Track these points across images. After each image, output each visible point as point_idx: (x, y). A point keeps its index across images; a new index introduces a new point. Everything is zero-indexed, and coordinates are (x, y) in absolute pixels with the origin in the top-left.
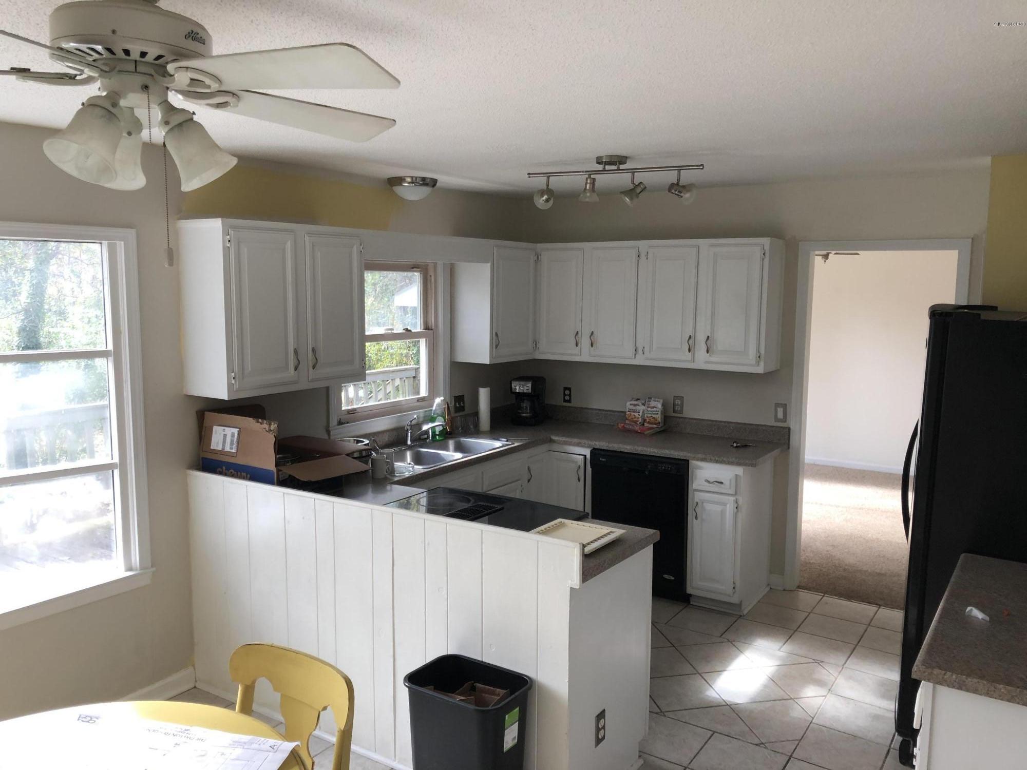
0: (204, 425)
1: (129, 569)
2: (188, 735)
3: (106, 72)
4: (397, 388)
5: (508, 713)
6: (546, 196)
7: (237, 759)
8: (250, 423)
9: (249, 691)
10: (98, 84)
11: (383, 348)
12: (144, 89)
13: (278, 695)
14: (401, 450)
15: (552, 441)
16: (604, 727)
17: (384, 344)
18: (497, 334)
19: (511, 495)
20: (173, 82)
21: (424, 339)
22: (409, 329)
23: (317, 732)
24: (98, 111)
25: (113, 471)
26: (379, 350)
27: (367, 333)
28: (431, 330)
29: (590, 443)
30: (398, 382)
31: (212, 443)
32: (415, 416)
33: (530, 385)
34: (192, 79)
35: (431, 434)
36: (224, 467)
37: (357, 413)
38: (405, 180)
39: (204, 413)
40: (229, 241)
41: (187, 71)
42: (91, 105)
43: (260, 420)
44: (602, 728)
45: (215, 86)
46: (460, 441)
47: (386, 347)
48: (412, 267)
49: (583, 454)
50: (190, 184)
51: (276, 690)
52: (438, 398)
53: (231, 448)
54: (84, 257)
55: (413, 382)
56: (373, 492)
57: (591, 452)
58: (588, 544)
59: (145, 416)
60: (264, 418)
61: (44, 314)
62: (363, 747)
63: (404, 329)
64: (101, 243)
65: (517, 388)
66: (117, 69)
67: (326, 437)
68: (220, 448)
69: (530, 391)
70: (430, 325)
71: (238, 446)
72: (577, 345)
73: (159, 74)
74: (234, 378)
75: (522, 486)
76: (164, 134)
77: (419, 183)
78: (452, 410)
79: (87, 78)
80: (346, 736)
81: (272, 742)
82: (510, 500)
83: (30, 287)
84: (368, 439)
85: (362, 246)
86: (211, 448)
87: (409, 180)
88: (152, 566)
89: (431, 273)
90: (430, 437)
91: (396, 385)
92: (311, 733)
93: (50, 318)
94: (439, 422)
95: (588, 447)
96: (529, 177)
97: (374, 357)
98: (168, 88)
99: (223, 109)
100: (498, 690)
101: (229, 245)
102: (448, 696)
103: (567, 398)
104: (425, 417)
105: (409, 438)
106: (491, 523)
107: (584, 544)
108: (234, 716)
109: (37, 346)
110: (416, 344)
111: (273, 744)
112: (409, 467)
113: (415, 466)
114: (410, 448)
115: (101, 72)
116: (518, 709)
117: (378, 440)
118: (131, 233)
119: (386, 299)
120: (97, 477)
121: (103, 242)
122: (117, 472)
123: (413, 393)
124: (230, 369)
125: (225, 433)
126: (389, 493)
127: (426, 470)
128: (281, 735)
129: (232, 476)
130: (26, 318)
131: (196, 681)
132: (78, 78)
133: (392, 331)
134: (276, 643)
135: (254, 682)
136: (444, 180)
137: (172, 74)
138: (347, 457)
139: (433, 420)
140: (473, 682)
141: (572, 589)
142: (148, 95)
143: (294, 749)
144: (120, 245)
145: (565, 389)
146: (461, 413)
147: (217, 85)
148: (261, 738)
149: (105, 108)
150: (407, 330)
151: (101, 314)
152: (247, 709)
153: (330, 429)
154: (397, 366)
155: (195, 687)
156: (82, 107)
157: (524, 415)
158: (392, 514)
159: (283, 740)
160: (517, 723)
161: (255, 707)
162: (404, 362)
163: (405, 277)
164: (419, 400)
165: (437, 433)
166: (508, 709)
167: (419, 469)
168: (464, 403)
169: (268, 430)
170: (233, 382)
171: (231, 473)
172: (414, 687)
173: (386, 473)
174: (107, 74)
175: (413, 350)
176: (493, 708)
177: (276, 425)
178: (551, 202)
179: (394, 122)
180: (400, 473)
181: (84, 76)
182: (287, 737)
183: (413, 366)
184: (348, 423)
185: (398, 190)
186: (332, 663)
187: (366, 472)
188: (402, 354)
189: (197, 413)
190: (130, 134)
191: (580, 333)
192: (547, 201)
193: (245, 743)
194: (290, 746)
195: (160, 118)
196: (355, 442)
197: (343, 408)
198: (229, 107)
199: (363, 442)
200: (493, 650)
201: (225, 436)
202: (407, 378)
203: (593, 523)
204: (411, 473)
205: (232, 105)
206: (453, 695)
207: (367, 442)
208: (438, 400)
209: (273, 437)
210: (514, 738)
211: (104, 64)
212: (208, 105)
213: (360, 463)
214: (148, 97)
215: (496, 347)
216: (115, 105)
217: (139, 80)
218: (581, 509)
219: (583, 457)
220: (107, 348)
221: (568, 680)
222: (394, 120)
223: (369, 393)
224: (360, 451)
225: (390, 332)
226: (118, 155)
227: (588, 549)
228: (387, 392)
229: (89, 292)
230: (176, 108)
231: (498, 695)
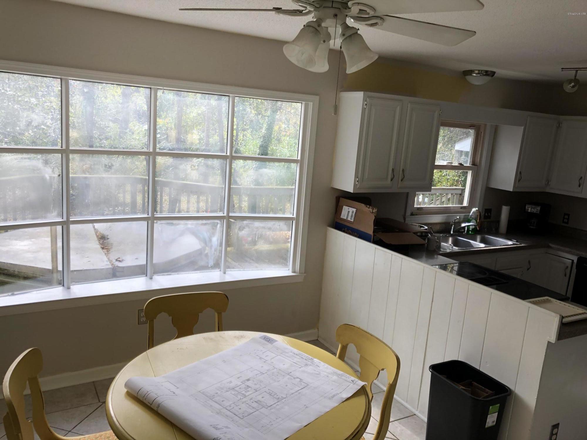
0: (339, 204)
1: (294, 272)
2: (312, 362)
3: (318, 8)
4: (449, 200)
5: (492, 405)
6: (573, 84)
7: (334, 381)
8: (362, 206)
9: (344, 349)
10: (313, 15)
11: (443, 175)
12: (335, 17)
13: (359, 355)
14: (446, 236)
15: (549, 247)
16: (556, 434)
17: (445, 172)
18: (520, 173)
19: (515, 276)
20: (350, 12)
21: (471, 171)
22: (462, 164)
23: (375, 381)
24: (311, 29)
25: (293, 221)
26: (441, 176)
27: (436, 164)
28: (477, 166)
29: (578, 252)
30: (450, 196)
31: (342, 215)
32: (458, 217)
33: (539, 208)
34: (360, 10)
35: (466, 229)
36: (346, 229)
37: (423, 210)
38: (474, 72)
39: (340, 198)
40: (366, 105)
41: (358, 5)
42: (308, 26)
43: (368, 206)
44: (555, 434)
45: (372, 13)
46: (485, 236)
47: (445, 175)
48: (470, 126)
49: (572, 259)
50: (351, 69)
51: (358, 352)
52: (474, 209)
53: (351, 219)
54: (292, 111)
55: (459, 197)
56: (426, 257)
57: (578, 259)
58: (566, 317)
59: (311, 195)
60: (370, 205)
61: (271, 140)
62: (400, 398)
63: (459, 164)
64: (302, 103)
65: (530, 209)
66: (323, 6)
67: (403, 221)
68: (345, 218)
69: (538, 212)
70: (476, 163)
71: (354, 218)
72: (579, 186)
73: (344, 8)
74: (358, 181)
75: (522, 272)
76: (342, 41)
77: (483, 74)
78: (482, 217)
79: (308, 11)
80: (392, 388)
81: (353, 378)
82: (514, 278)
83: (267, 125)
84: (427, 226)
85: (441, 111)
86: (341, 217)
87: (477, 72)
88: (305, 273)
89: (482, 130)
90: (466, 231)
91: (449, 197)
92: (373, 381)
93: (274, 141)
94: (473, 223)
95: (577, 255)
96: (562, 71)
97: (437, 180)
98: (347, 15)
99: (375, 27)
100: (487, 390)
101: (365, 107)
102: (454, 383)
103: (566, 220)
104: (464, 219)
105: (452, 230)
106: (498, 289)
107: (563, 316)
108: (335, 359)
109: (266, 154)
110: (465, 174)
111: (353, 380)
112: (450, 247)
113: (454, 247)
114: (452, 236)
115: (315, 8)
116: (499, 405)
117: (433, 228)
118: (317, 98)
119: (450, 145)
120: (285, 223)
121: (303, 102)
122: (294, 222)
123: (459, 203)
124: (356, 176)
125: (349, 210)
126: (435, 260)
127: (460, 250)
128: (357, 376)
129: (350, 234)
130: (263, 141)
131: (318, 337)
132: (304, 12)
133: (452, 164)
134: (361, 327)
135: (347, 345)
136: (501, 72)
137: (350, 7)
138: (414, 234)
139: (469, 221)
140: (471, 380)
141: (549, 343)
142: (337, 19)
143: (363, 385)
144: (311, 104)
145: (565, 214)
146: (488, 220)
147: (373, 13)
148: (348, 375)
149: (314, 27)
150: (461, 164)
151: (297, 141)
152: (342, 357)
153: (406, 217)
154: (450, 186)
155: (317, 340)
156: (303, 27)
157: (532, 227)
158: (436, 272)
159: (359, 379)
160: (497, 413)
161: (346, 359)
162: (455, 185)
163: (464, 133)
164: (462, 208)
165: (471, 229)
166: (493, 403)
167: (456, 249)
168: (491, 214)
169: (371, 212)
170: (357, 183)
171: (349, 232)
172: (435, 373)
173: (435, 248)
174: (317, 9)
175: (462, 178)
176: (483, 399)
177: (376, 210)
178: (576, 88)
179: (475, 33)
180: (443, 249)
181: (307, 11)
182: (361, 378)
183: (460, 187)
184: (416, 215)
185: (468, 78)
186: (390, 346)
187: (423, 245)
188: (454, 180)
189: (336, 199)
190: (324, 41)
191: (583, 178)
192: (573, 87)
193: (339, 375)
194: (361, 383)
195: (340, 32)
196: (420, 226)
197: (415, 206)
198: (378, 26)
199: (424, 227)
200: (488, 365)
201: (349, 212)
202: (456, 194)
203: (572, 305)
204: (451, 251)
205: (379, 24)
206: (458, 384)
207: (426, 228)
208: (474, 210)
209: (374, 216)
210: (493, 422)
211: (317, 3)
212: (366, 24)
213: (421, 239)
214: (336, 21)
215: (519, 181)
216: (319, 25)
217: (332, 11)
218: (564, 294)
219: (571, 261)
220: (297, 158)
221: (536, 398)
222: (475, 32)
223: (431, 200)
224: (422, 232)
225: (450, 164)
226: (317, 53)
227: (565, 320)
228: (442, 201)
229: (292, 130)
230: (350, 27)
231: (487, 393)
